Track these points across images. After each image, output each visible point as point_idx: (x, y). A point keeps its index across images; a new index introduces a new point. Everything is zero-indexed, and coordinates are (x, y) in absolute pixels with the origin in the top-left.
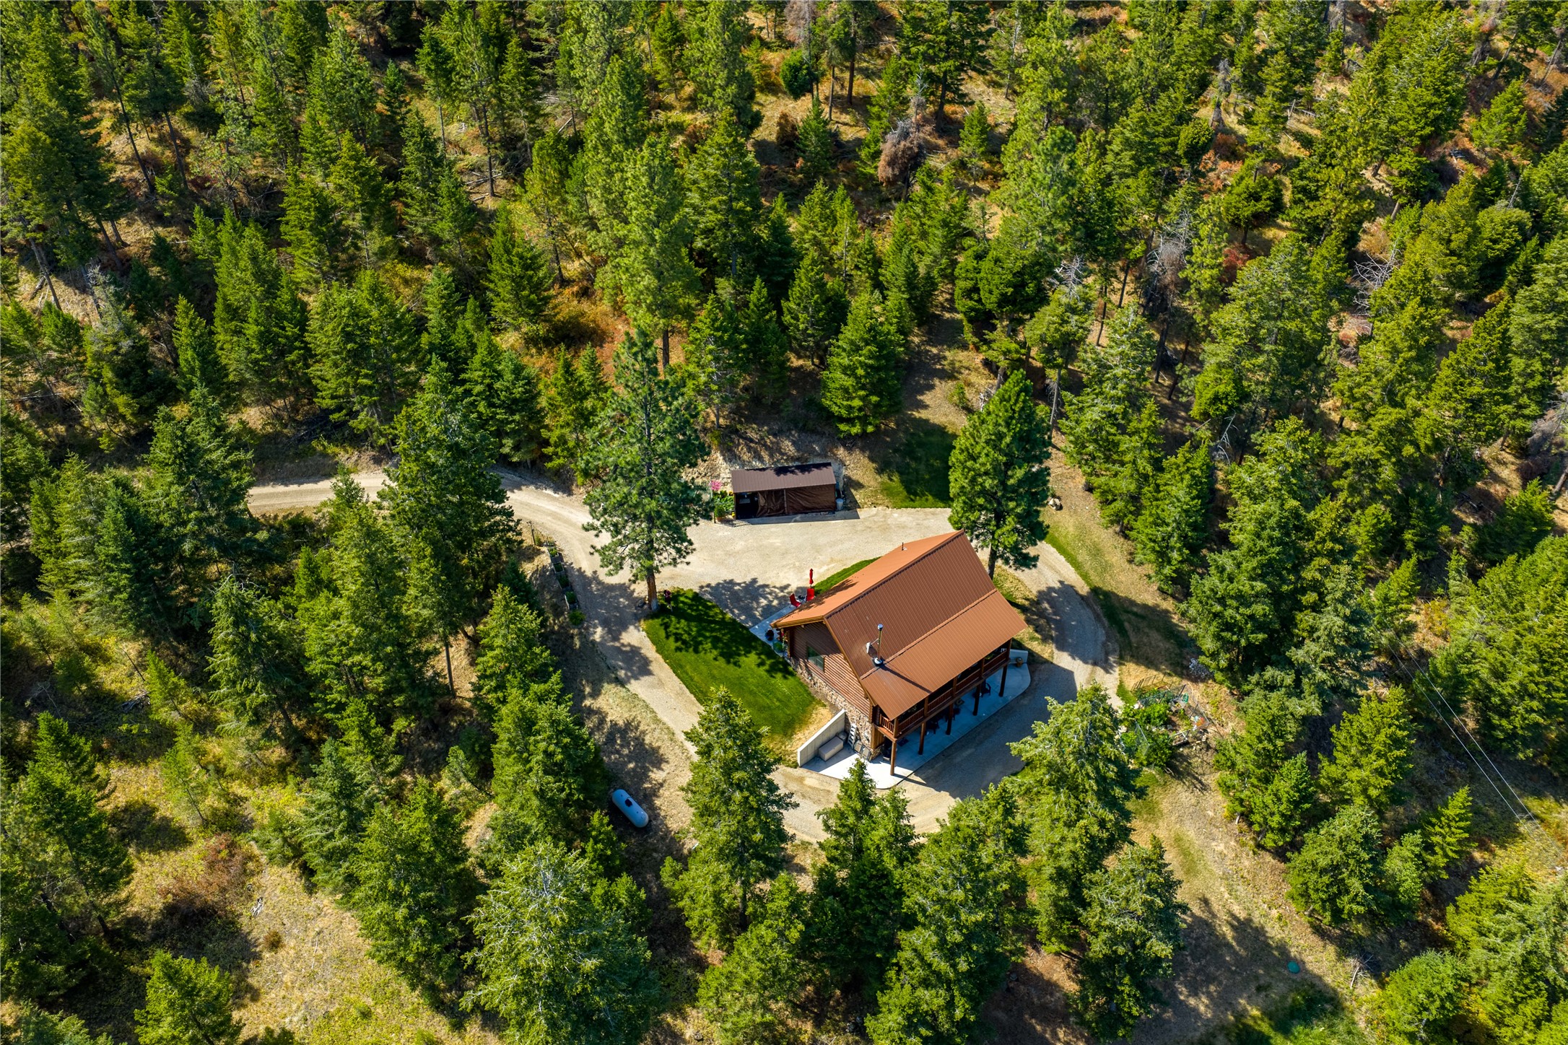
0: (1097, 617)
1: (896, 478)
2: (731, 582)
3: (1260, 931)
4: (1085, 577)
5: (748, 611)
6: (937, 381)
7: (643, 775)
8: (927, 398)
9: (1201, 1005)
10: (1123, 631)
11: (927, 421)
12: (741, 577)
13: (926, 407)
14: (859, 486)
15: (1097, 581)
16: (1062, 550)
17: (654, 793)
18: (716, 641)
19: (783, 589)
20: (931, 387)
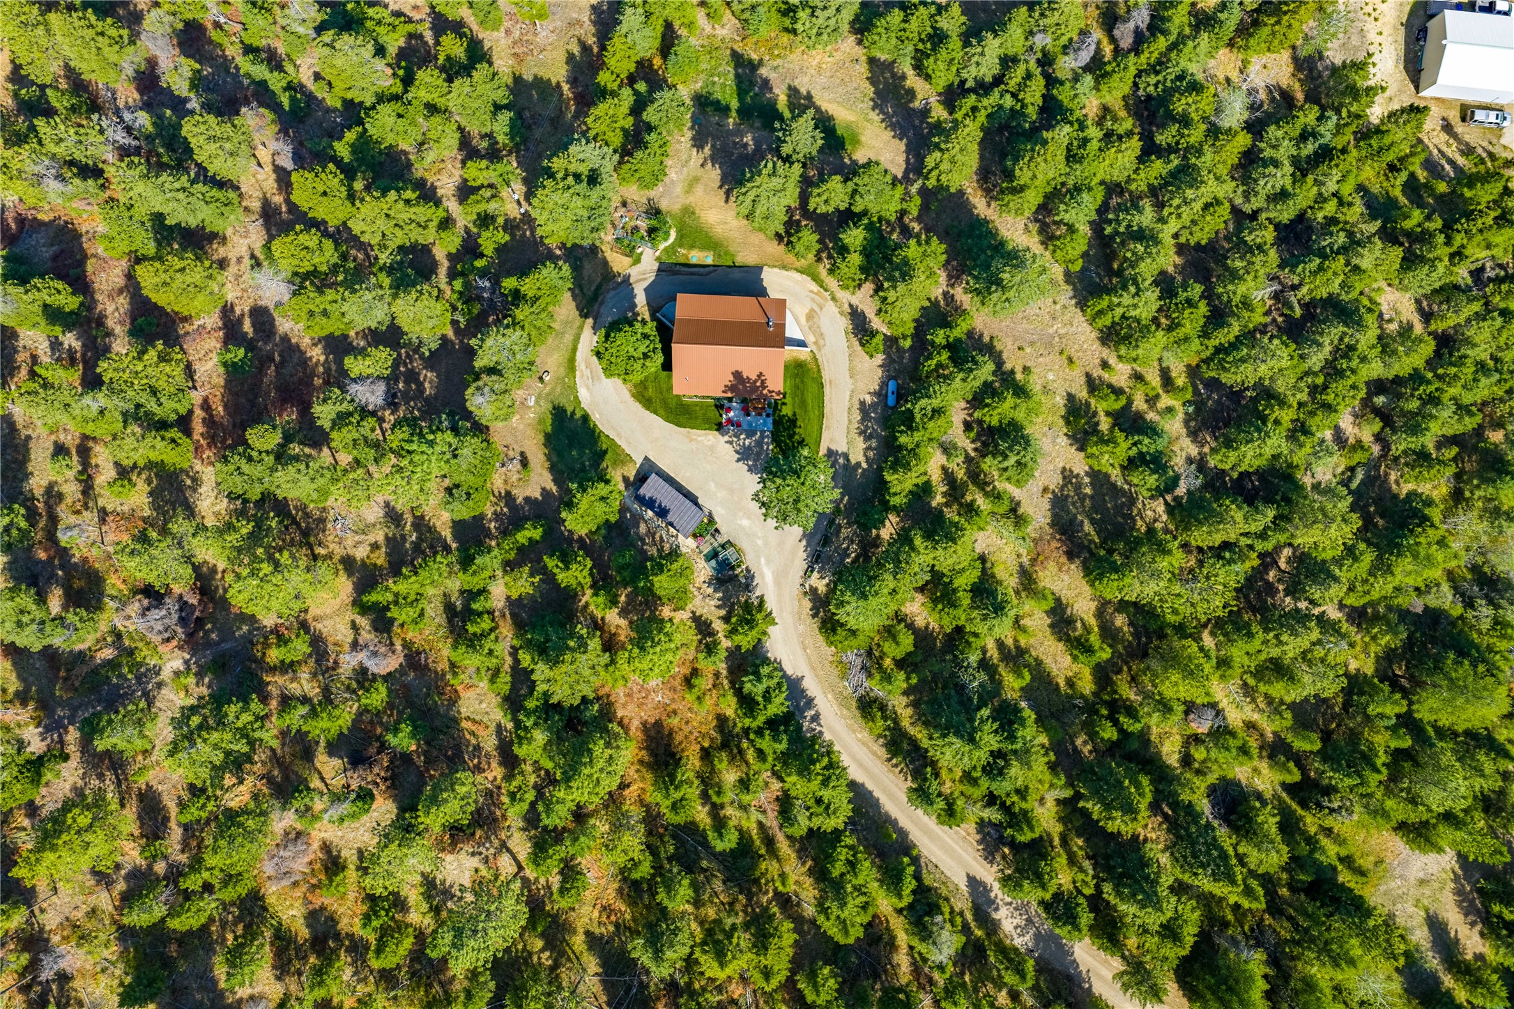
0: (602, 303)
1: (604, 465)
2: (750, 470)
3: (693, 139)
4: (581, 328)
5: (759, 443)
6: (519, 500)
7: (873, 405)
8: (537, 494)
9: (748, 139)
10: (599, 287)
11: (554, 480)
12: (743, 467)
13: (543, 489)
14: (625, 479)
15: (578, 320)
16: (574, 350)
17: (875, 394)
18: (791, 437)
19: (731, 443)
20: (527, 499)
